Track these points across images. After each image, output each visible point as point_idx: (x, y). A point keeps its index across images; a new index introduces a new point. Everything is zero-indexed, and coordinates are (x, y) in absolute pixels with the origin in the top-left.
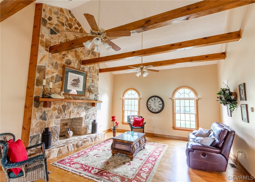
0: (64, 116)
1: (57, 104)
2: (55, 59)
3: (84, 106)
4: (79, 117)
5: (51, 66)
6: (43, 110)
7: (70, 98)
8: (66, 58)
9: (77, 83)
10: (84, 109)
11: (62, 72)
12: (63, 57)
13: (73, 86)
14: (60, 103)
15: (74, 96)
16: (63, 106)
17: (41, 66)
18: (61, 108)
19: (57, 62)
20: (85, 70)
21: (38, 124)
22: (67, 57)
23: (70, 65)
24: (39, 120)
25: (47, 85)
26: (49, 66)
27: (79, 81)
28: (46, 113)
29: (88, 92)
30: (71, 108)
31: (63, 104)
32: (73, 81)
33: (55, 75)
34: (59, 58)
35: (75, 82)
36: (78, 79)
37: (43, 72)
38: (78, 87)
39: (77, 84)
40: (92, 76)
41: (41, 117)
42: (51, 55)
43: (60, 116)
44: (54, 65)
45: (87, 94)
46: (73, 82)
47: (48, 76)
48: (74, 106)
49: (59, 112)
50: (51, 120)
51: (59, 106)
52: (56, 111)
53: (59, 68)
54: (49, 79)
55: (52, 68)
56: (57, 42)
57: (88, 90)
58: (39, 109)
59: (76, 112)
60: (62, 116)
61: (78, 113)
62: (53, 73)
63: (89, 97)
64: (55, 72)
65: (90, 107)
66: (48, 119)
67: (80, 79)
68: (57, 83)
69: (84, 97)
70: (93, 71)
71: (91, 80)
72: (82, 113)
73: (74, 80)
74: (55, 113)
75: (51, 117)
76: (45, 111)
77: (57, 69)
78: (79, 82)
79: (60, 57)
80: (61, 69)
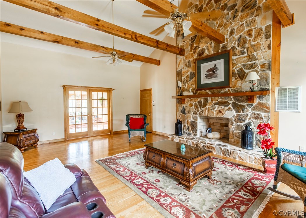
0: (201, 113)
1: (193, 100)
2: (188, 58)
3: (231, 102)
4: (222, 117)
5: (185, 67)
6: (183, 106)
7: (207, 92)
8: (198, 50)
9: (214, 72)
10: (230, 106)
11: (195, 67)
12: (195, 51)
13: (208, 78)
14: (195, 99)
15: (212, 90)
16: (199, 102)
17: (179, 71)
18: (198, 104)
19: (189, 61)
20: (227, 48)
21: (180, 116)
22: (199, 48)
23: (203, 55)
24: (180, 114)
25: (184, 84)
26: (183, 68)
27: (217, 69)
28: (185, 108)
29: (239, 79)
30: (208, 105)
31: (199, 100)
32: (206, 72)
33: (189, 73)
34: (191, 55)
35: (211, 72)
36: (215, 67)
37: (180, 75)
38: (216, 77)
39: (214, 74)
40: (248, 48)
41: (182, 111)
42: (184, 58)
43: (197, 112)
44: (187, 65)
45: (236, 83)
46: (207, 74)
47: (183, 76)
48: (214, 102)
49: (196, 108)
50: (189, 115)
51: (195, 102)
52: (193, 107)
53: (191, 65)
54: (185, 78)
55: (186, 68)
56: (189, 40)
57: (237, 76)
58: (180, 105)
59: (216, 109)
60: (199, 112)
61: (220, 112)
62: (187, 72)
63: (241, 87)
64: (189, 71)
65: (245, 104)
66: (187, 113)
67: (218, 66)
68: (192, 80)
69: (230, 89)
70: (249, 39)
71: (245, 57)
72: (227, 112)
73: (208, 71)
74: (192, 109)
75: (189, 112)
76: (184, 106)
77: (190, 67)
78: (216, 71)
79: (192, 53)
80: (194, 64)
